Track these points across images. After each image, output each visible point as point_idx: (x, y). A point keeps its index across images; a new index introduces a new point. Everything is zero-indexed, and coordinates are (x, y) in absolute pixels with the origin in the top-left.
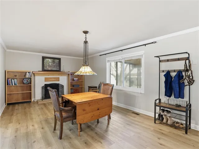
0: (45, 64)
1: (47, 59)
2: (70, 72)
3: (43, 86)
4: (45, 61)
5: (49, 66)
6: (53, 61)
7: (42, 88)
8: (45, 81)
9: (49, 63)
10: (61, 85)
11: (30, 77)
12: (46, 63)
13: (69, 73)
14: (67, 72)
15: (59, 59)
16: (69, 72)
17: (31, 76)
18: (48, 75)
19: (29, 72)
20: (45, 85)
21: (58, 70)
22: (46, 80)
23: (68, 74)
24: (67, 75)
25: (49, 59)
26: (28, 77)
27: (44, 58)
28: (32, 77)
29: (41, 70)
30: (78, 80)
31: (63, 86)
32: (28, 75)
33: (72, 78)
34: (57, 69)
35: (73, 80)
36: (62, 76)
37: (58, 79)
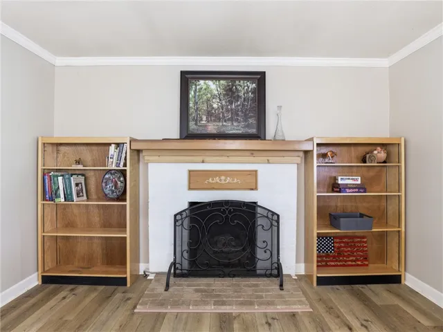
0: (191, 105)
1: (202, 82)
2: (316, 141)
3: (180, 213)
4: (192, 93)
5: (209, 114)
6: (231, 90)
7: (176, 221)
8: (190, 189)
9: (208, 100)
10: (265, 213)
11: (121, 167)
12: (196, 103)
13: (308, 147)
14: (299, 142)
15: (260, 78)
16: (312, 139)
17: (125, 165)
18: (200, 159)
19: (118, 145)
20: (192, 204)
21: (254, 131)
22: (195, 180)
23: (306, 153)
24: (299, 159)
25: (210, 83)
26: (114, 167)
27: (187, 79)
28: (128, 168)
29: (175, 133)
30: (361, 188)
31: (274, 219)
32: (115, 157)
33: (327, 173)
34: (248, 126)
35: (335, 187)
36: (269, 162)
37: (251, 180)
